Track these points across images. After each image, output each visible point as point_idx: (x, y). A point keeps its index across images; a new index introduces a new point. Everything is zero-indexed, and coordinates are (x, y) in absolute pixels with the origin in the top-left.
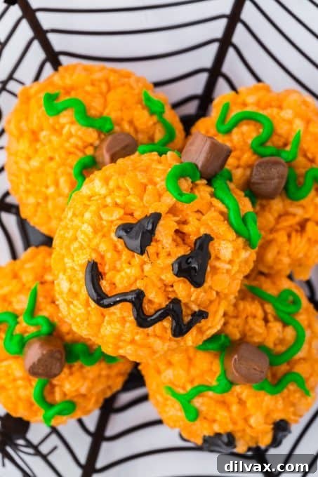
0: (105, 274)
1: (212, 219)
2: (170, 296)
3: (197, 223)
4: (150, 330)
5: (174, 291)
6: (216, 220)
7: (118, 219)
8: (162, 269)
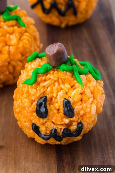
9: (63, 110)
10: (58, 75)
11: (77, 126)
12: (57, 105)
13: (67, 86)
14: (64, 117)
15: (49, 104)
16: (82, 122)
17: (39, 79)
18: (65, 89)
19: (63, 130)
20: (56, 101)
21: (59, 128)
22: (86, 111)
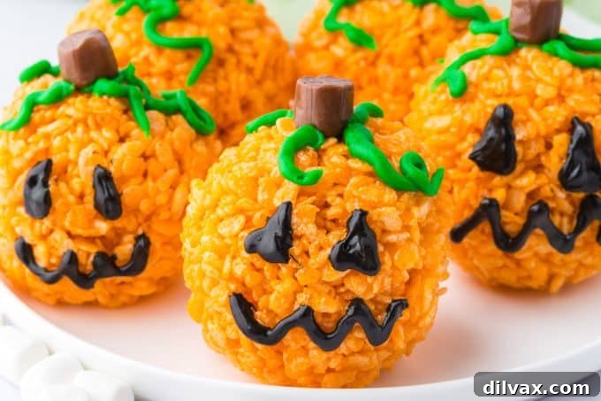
0: (257, 303)
1: (357, 186)
2: (346, 298)
3: (338, 200)
4: (343, 348)
5: (348, 291)
6: (362, 186)
7: (242, 230)
8: (320, 269)
9: (92, 195)
10: (87, 106)
11: (135, 246)
12: (76, 184)
13: (107, 134)
14: (96, 218)
15: (56, 181)
16: (147, 235)
17: (36, 117)
18: (101, 140)
19: (95, 257)
20: (75, 172)
21: (82, 250)
22: (158, 203)
